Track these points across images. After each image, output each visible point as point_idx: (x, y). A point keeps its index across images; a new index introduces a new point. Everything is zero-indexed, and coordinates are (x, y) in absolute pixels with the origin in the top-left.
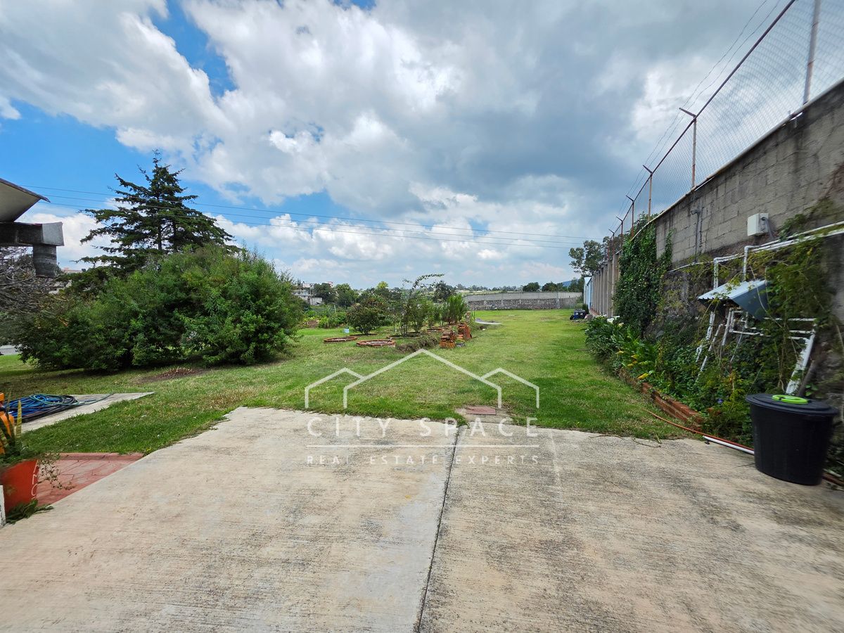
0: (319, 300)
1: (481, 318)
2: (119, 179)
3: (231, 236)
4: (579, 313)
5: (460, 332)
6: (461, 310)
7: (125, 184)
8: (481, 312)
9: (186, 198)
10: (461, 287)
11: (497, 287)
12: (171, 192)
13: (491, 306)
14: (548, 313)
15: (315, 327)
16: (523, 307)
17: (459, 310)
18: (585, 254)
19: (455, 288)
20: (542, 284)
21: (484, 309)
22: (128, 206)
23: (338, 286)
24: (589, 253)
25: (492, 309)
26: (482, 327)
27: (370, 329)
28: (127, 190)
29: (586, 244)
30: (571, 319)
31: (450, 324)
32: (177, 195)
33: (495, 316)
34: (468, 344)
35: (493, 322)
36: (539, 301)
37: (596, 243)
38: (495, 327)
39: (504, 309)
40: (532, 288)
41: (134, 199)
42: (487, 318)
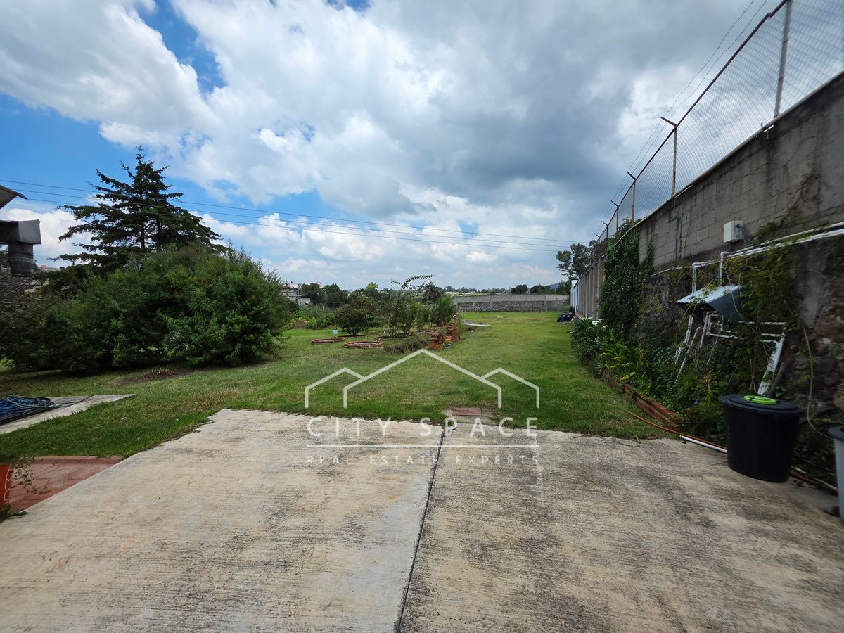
0: (307, 301)
1: (470, 320)
2: (101, 175)
3: (217, 235)
4: (566, 316)
5: (449, 333)
6: (450, 311)
7: (107, 180)
8: (469, 314)
9: (170, 196)
10: (450, 289)
11: (486, 289)
12: (155, 189)
13: (480, 308)
14: (535, 315)
15: (302, 327)
16: (512, 309)
17: (448, 311)
18: (572, 257)
19: (445, 290)
20: (530, 287)
21: (473, 310)
22: (110, 203)
23: (327, 287)
24: (576, 256)
25: (481, 311)
26: (470, 329)
27: (359, 330)
28: (109, 186)
29: (573, 247)
30: (558, 321)
31: (438, 326)
32: (161, 192)
33: (483, 318)
34: (456, 346)
35: (481, 324)
36: (527, 303)
37: (583, 247)
38: (483, 329)
39: (493, 311)
40: (520, 290)
41: (115, 196)
42: (475, 320)
